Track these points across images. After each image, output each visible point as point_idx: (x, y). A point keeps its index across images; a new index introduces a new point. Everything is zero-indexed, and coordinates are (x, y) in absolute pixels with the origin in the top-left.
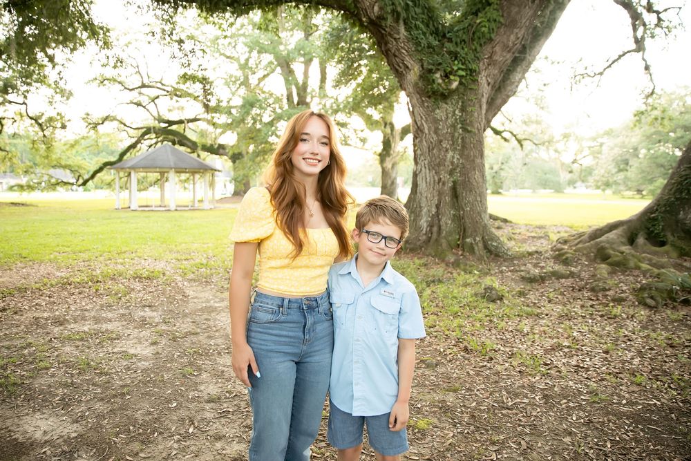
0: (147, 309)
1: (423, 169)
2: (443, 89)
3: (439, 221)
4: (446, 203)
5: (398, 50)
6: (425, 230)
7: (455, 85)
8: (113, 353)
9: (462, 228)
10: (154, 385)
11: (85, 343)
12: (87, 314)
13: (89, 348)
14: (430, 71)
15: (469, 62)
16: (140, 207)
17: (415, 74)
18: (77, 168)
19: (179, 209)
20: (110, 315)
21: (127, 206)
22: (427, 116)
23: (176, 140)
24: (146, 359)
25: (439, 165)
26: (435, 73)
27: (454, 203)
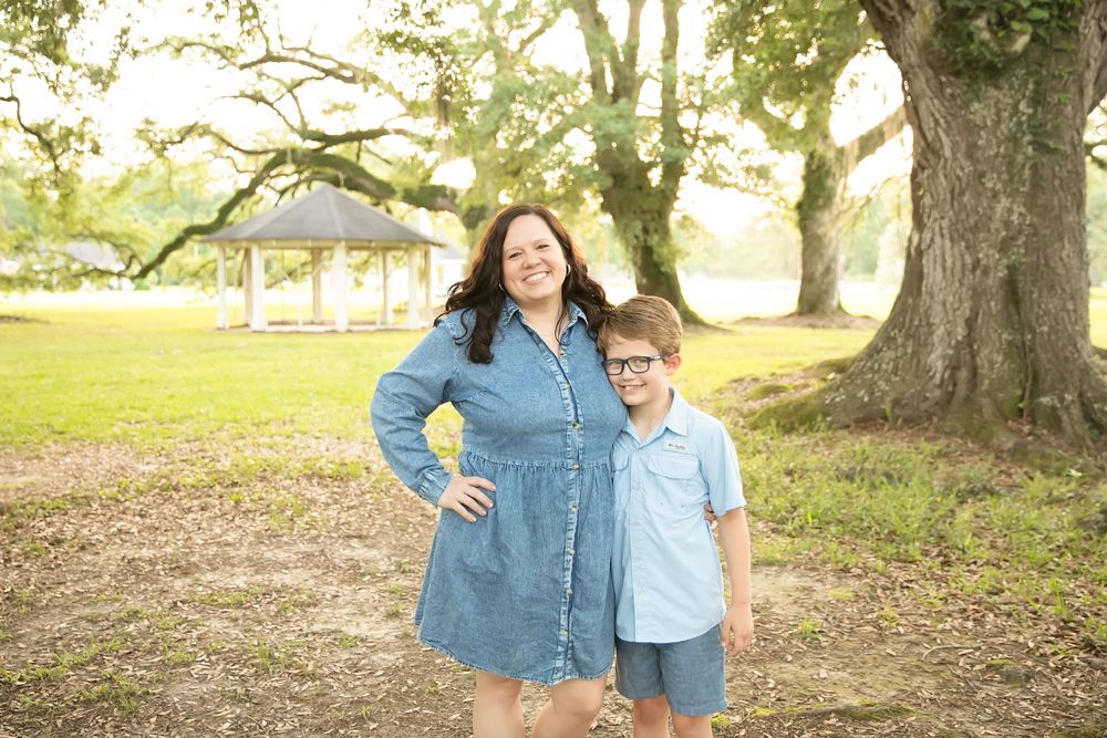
0: (354, 542)
1: (938, 239)
2: (994, 54)
3: (973, 357)
4: (991, 315)
6: (938, 375)
7: (1021, 43)
8: (314, 634)
9: (1029, 371)
10: (421, 703)
11: (248, 612)
12: (232, 552)
13: (260, 623)
14: (963, 14)
16: (271, 324)
17: (926, 22)
18: (125, 241)
19: (354, 328)
20: (281, 555)
21: (241, 322)
22: (950, 118)
23: (342, 177)
24: (386, 648)
25: (975, 229)
26: (975, 16)
27: (1010, 315)
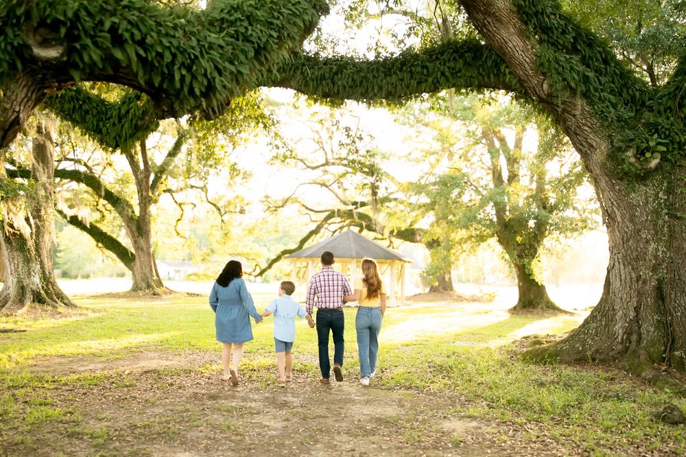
1: (617, 264)
2: (637, 169)
3: (639, 328)
4: (648, 306)
5: (579, 127)
6: (620, 337)
7: (654, 163)
8: (251, 423)
9: (670, 337)
10: (275, 447)
11: (230, 414)
13: (232, 417)
14: (620, 149)
15: (677, 134)
17: (602, 153)
22: (619, 202)
23: (364, 224)
24: (276, 430)
26: (625, 151)
27: (659, 306)
